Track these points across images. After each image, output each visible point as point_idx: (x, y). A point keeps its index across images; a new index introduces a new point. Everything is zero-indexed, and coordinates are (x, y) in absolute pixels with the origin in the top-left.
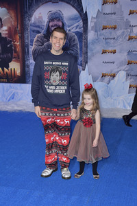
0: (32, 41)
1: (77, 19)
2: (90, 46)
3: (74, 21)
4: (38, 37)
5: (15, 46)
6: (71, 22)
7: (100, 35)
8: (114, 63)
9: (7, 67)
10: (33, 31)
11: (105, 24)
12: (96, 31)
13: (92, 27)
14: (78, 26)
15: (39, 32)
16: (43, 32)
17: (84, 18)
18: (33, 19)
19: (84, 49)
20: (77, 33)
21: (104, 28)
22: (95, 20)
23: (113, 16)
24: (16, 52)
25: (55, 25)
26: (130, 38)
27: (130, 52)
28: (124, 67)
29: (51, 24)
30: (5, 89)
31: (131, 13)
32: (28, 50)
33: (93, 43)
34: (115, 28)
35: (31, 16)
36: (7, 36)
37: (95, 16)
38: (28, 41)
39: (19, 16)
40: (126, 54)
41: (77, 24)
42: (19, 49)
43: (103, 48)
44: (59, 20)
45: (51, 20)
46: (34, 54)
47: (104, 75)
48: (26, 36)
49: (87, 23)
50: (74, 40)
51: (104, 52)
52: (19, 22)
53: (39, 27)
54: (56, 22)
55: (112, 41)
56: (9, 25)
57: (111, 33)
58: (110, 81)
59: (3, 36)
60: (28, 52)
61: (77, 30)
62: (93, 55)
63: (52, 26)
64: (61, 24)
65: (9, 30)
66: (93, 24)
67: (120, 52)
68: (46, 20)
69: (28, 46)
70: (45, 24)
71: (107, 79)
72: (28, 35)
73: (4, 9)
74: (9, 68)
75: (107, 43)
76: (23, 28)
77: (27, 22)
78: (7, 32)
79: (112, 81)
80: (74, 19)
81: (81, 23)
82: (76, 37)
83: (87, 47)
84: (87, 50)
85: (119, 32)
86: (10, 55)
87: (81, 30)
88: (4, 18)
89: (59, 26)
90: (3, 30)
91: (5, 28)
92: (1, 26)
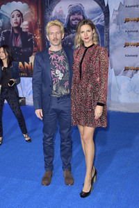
1: (98, 12)
2: (112, 39)
3: (95, 15)
5: (36, 40)
6: (92, 15)
7: (122, 28)
8: (137, 56)
9: (28, 62)
11: (127, 16)
12: (118, 24)
13: (114, 20)
14: (99, 19)
17: (106, 11)
18: (53, 14)
19: (105, 42)
20: (98, 26)
21: (127, 21)
22: (117, 13)
23: (136, 8)
24: (36, 46)
25: (76, 19)
29: (71, 18)
30: (26, 83)
33: (115, 35)
34: (138, 21)
35: (51, 10)
36: (27, 30)
37: (117, 9)
39: (40, 11)
41: (98, 17)
42: (39, 43)
43: (125, 41)
44: (80, 14)
45: (72, 13)
47: (126, 69)
49: (109, 16)
51: (126, 45)
52: (40, 15)
54: (76, 16)
55: (135, 34)
56: (30, 20)
57: (134, 26)
58: (132, 75)
59: (24, 30)
61: (99, 23)
62: (115, 48)
63: (73, 20)
64: (81, 17)
65: (30, 24)
66: (114, 17)
68: (66, 13)
70: (66, 18)
71: (130, 72)
73: (25, 4)
74: (30, 63)
75: (129, 36)
76: (44, 22)
77: (48, 16)
78: (27, 27)
79: (135, 75)
80: (95, 12)
81: (102, 16)
82: (97, 30)
83: (108, 41)
84: (108, 43)
86: (30, 49)
87: (102, 23)
88: (25, 13)
89: (80, 20)
90: (25, 25)
91: (25, 23)
92: (22, 21)
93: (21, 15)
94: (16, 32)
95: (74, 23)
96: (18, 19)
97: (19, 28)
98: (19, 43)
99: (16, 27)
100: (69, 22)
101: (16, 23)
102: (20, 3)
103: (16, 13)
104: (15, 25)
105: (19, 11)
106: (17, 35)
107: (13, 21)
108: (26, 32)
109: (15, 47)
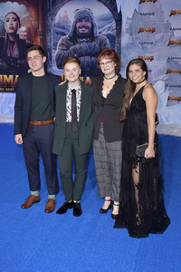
0: (55, 44)
1: (108, 19)
2: (124, 51)
3: (106, 22)
4: (63, 40)
6: (102, 23)
7: (136, 39)
10: (57, 33)
11: (142, 25)
12: (131, 34)
13: (127, 30)
14: (110, 28)
15: (63, 34)
16: (68, 34)
17: (118, 18)
18: (57, 19)
20: (109, 36)
21: (141, 31)
22: (131, 22)
23: (151, 16)
25: (84, 26)
26: (171, 43)
27: (169, 60)
28: (162, 77)
29: (78, 25)
31: (173, 13)
32: (51, 55)
33: (128, 47)
34: (153, 31)
35: (55, 15)
36: (25, 38)
37: (131, 17)
38: (50, 44)
39: (40, 15)
40: (165, 61)
41: (109, 25)
43: (138, 54)
44: (88, 20)
45: (79, 19)
46: (58, 59)
48: (48, 38)
50: (105, 44)
52: (41, 21)
53: (64, 28)
54: (84, 23)
55: (150, 46)
56: (29, 25)
57: (148, 37)
59: (21, 38)
60: (51, 57)
61: (109, 32)
63: (79, 27)
64: (90, 25)
65: (29, 30)
66: (128, 26)
67: (158, 59)
68: (72, 19)
69: (50, 50)
70: (71, 25)
72: (51, 37)
73: (22, 6)
75: (143, 48)
76: (45, 29)
77: (50, 22)
78: (25, 34)
80: (105, 19)
81: (114, 24)
82: (108, 41)
85: (158, 36)
87: (113, 33)
88: (22, 17)
89: (87, 28)
90: (22, 31)
91: (23, 29)
92: (19, 26)
93: (17, 19)
94: (11, 39)
95: (80, 31)
96: (14, 23)
97: (15, 35)
98: (16, 53)
99: (11, 34)
100: (75, 29)
101: (12, 28)
102: (16, 3)
103: (11, 16)
104: (11, 31)
105: (15, 14)
106: (12, 43)
107: (8, 26)
108: (24, 40)
109: (11, 57)
